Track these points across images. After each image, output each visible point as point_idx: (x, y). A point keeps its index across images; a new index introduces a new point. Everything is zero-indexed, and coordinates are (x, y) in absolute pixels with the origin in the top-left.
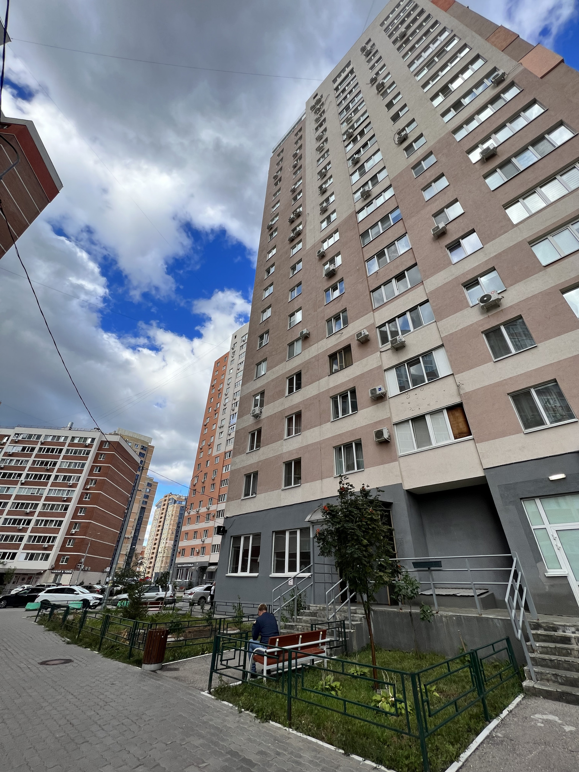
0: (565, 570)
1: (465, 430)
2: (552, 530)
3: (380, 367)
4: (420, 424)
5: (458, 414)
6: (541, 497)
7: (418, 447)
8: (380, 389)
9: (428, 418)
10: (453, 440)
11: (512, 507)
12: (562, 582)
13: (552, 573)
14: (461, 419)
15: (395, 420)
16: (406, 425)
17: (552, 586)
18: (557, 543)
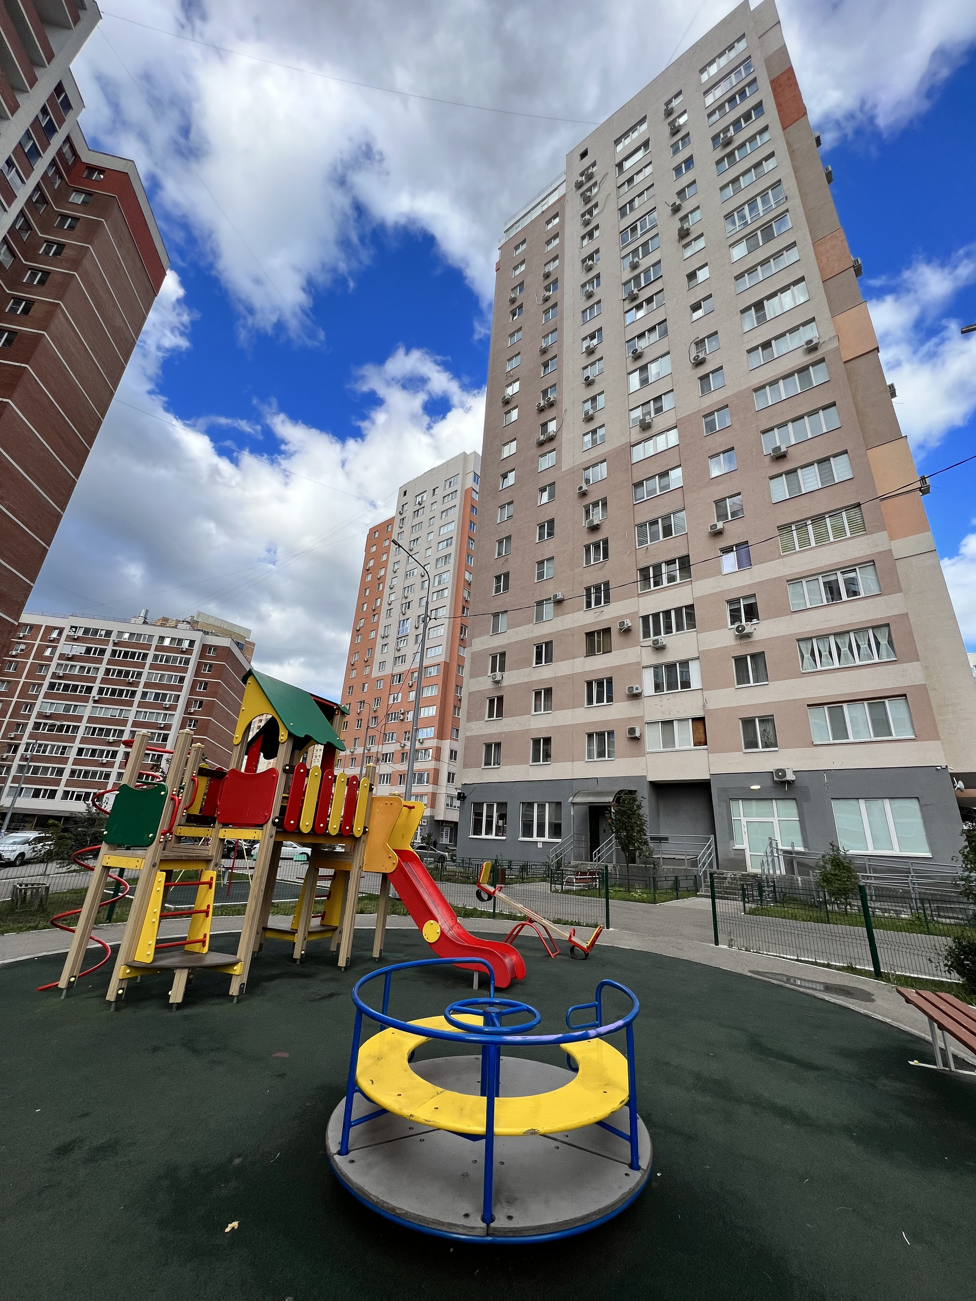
0: (745, 846)
1: (703, 740)
2: (744, 821)
3: (639, 663)
4: (668, 727)
5: (700, 725)
6: (743, 799)
7: (664, 747)
8: (637, 689)
9: (675, 723)
10: (692, 747)
11: (723, 804)
12: (742, 852)
13: (737, 847)
14: (702, 730)
15: (647, 719)
16: (656, 725)
17: (736, 854)
18: (745, 829)
